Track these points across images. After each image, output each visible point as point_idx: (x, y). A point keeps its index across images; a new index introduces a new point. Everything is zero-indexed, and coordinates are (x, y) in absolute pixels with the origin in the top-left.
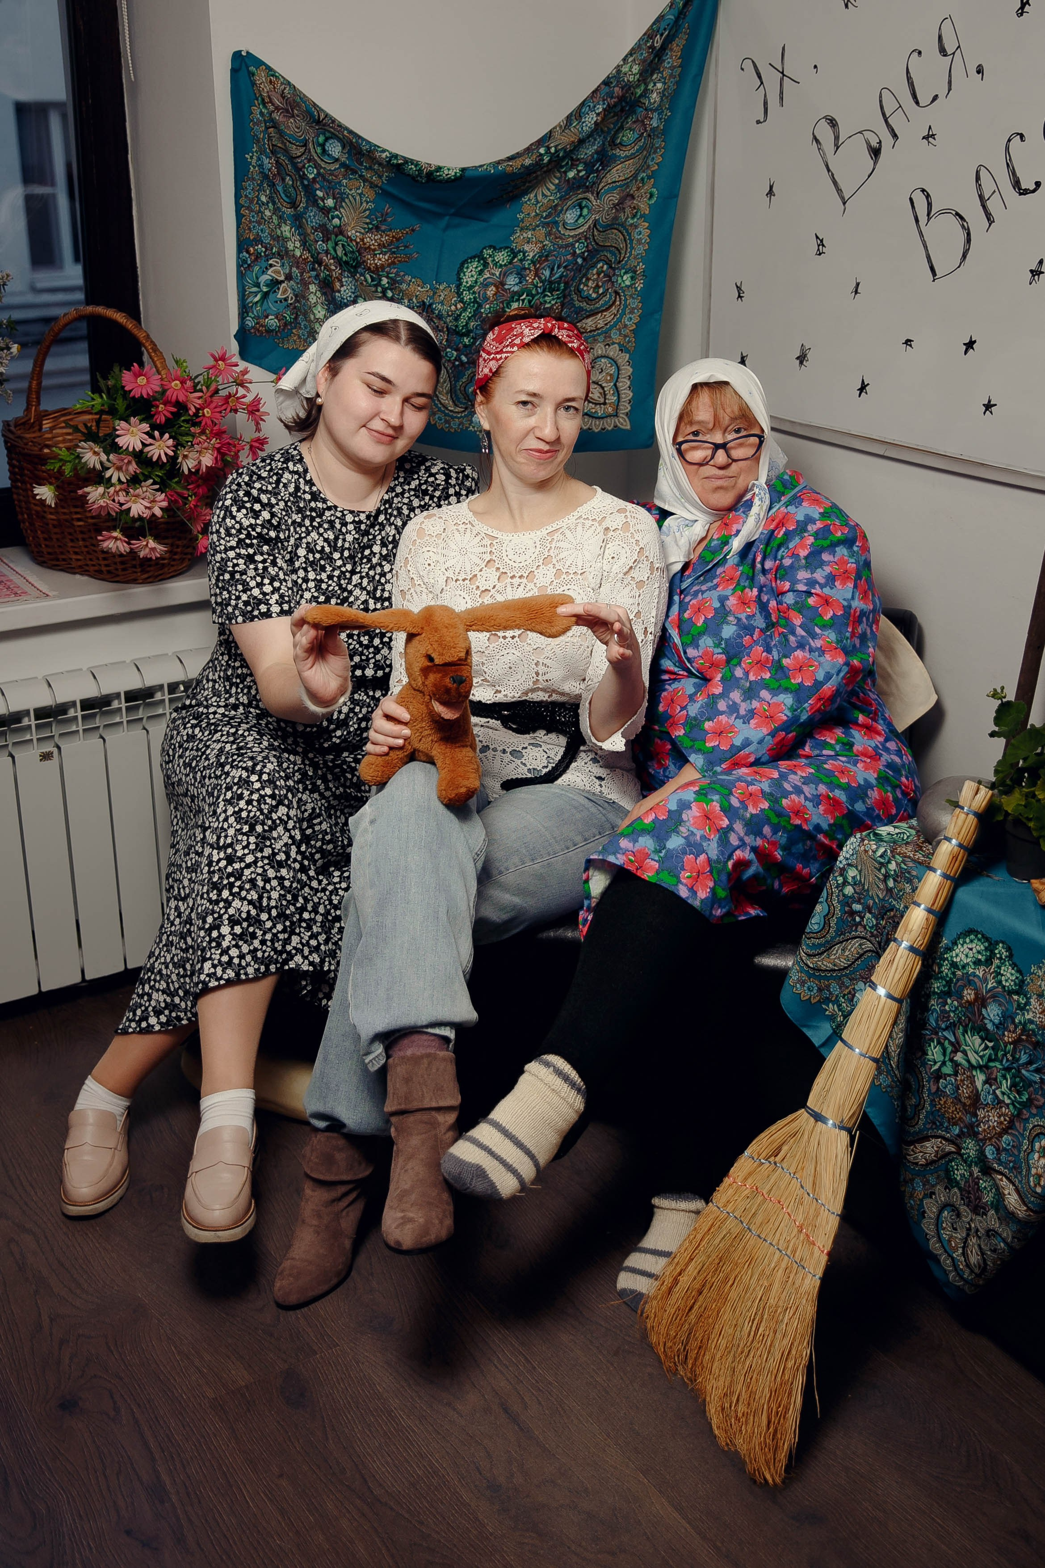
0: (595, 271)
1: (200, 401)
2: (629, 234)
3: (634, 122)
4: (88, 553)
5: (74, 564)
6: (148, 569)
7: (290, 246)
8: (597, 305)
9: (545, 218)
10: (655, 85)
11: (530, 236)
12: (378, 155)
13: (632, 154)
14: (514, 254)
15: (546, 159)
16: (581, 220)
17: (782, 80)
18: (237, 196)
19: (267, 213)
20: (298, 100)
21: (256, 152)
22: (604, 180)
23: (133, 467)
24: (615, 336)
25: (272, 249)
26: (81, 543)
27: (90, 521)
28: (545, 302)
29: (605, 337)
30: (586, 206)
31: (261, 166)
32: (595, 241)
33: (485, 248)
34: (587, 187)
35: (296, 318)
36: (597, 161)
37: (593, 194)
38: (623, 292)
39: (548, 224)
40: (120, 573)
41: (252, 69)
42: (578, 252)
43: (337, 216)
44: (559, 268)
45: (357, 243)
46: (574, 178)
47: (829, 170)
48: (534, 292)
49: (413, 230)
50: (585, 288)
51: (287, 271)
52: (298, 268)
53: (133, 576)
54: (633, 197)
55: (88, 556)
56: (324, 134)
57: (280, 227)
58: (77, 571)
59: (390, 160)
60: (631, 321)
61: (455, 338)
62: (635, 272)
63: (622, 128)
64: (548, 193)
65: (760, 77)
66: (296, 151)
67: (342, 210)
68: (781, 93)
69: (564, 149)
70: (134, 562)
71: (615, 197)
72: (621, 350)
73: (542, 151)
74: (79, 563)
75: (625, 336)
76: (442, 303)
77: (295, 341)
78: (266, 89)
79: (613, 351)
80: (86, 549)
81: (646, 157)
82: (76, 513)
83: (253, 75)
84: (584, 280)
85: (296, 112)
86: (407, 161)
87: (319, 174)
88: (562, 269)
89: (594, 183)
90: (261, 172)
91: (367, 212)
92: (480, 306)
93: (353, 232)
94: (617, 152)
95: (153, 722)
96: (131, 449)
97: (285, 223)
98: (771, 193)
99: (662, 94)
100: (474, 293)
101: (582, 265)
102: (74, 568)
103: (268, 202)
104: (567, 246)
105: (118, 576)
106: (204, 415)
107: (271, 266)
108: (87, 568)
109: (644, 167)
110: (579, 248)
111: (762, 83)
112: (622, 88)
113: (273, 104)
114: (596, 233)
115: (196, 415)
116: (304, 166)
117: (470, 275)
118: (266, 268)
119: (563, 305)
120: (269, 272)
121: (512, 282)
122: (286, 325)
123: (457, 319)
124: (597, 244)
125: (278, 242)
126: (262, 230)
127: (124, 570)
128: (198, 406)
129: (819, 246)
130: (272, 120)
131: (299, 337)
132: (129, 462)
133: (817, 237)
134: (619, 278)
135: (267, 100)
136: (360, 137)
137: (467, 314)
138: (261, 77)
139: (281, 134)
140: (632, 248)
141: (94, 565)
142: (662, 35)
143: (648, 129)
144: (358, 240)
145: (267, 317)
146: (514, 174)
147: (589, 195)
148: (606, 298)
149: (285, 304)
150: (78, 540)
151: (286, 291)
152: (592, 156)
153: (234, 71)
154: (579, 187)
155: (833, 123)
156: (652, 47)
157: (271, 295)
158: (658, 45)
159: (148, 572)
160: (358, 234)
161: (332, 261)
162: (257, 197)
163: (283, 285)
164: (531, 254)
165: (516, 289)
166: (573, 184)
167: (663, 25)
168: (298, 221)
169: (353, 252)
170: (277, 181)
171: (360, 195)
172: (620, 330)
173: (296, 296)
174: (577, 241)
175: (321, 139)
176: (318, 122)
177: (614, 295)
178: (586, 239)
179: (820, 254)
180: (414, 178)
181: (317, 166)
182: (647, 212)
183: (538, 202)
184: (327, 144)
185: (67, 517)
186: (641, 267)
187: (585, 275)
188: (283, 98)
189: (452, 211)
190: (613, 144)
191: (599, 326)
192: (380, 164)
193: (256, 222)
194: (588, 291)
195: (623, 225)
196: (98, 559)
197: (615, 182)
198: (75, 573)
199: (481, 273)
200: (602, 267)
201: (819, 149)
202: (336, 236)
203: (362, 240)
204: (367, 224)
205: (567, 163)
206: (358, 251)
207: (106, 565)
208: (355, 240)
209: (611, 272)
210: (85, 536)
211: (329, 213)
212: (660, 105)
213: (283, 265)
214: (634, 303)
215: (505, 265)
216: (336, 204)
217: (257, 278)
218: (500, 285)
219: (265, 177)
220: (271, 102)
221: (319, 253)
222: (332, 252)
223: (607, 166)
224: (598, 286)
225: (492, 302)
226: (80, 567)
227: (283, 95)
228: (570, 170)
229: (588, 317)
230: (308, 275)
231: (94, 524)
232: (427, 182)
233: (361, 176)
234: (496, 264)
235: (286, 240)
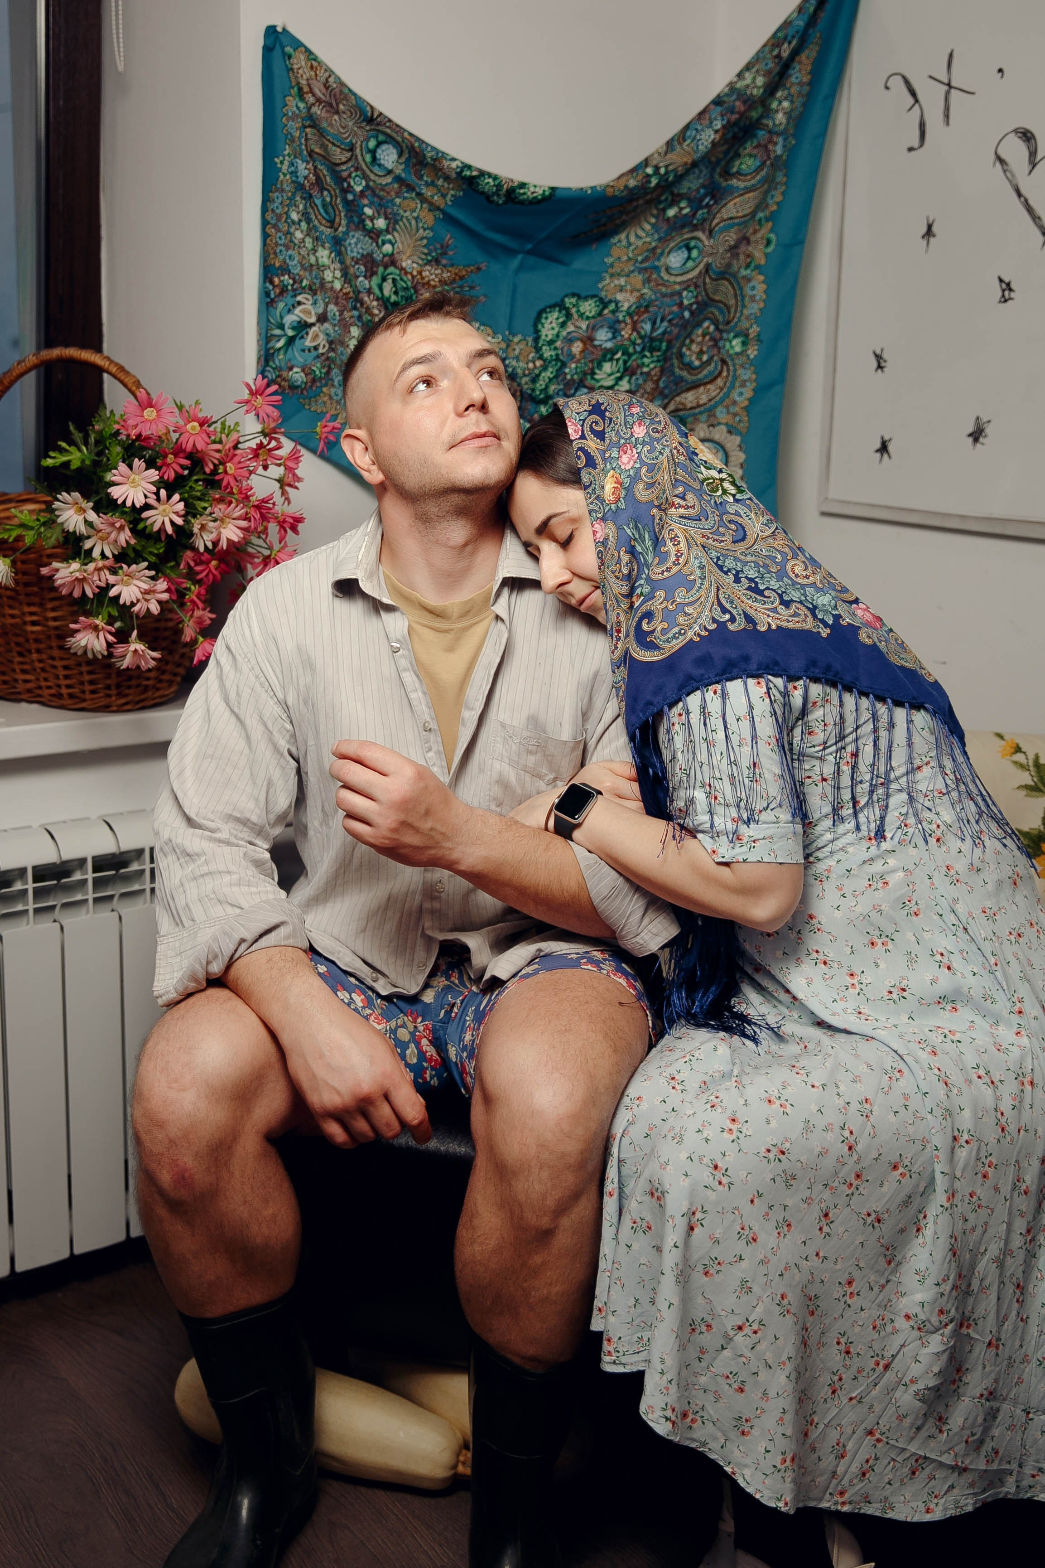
0: (700, 331)
1: (217, 455)
2: (741, 289)
3: (756, 147)
4: (43, 670)
5: (21, 687)
6: (127, 691)
7: (328, 276)
8: (700, 376)
9: (642, 262)
10: (780, 103)
11: (623, 283)
12: (446, 163)
13: (753, 185)
14: (604, 303)
15: (654, 181)
16: (690, 264)
17: (947, 94)
18: (264, 210)
19: (299, 235)
20: (347, 91)
21: (289, 155)
22: (718, 215)
23: (125, 537)
24: (721, 414)
25: (301, 281)
26: (35, 656)
27: (53, 624)
28: (643, 364)
29: (709, 416)
30: (695, 247)
31: (294, 173)
32: (705, 290)
33: (566, 296)
34: (695, 225)
35: (328, 373)
36: (705, 196)
37: (704, 232)
38: (732, 360)
39: (645, 269)
40: (88, 696)
41: (288, 49)
42: (686, 302)
43: (390, 242)
44: (662, 320)
45: (413, 277)
46: (675, 216)
47: (1020, 195)
48: (631, 350)
49: (479, 269)
50: (688, 353)
51: (321, 310)
52: (336, 304)
53: (104, 702)
54: (748, 242)
55: (44, 675)
56: (376, 137)
57: (316, 251)
58: (24, 697)
59: (462, 171)
60: (742, 396)
61: (530, 406)
62: (747, 335)
63: (738, 155)
64: (642, 234)
65: (913, 93)
66: (339, 155)
67: (396, 234)
68: (947, 109)
69: (675, 170)
70: (108, 682)
71: (732, 237)
72: (730, 432)
73: (649, 170)
74: (29, 686)
75: (735, 415)
76: (517, 358)
77: (325, 403)
78: (304, 74)
79: (720, 433)
80: (41, 665)
81: (766, 193)
82: (32, 614)
83: (290, 57)
84: (687, 341)
85: (341, 107)
86: (482, 173)
87: (367, 186)
88: (665, 324)
89: (704, 220)
90: (293, 182)
91: (425, 242)
92: (564, 365)
93: (409, 262)
94: (734, 182)
95: (127, 902)
96: (129, 503)
97: (323, 247)
98: (929, 233)
99: (788, 114)
100: (556, 348)
101: (688, 321)
102: (19, 693)
103: (300, 221)
104: (672, 295)
105: (84, 700)
106: (225, 472)
107: (299, 303)
108: (39, 692)
109: (761, 205)
110: (687, 299)
111: (917, 101)
112: (745, 102)
113: (314, 95)
114: (708, 280)
115: (215, 472)
116: (350, 176)
117: (550, 327)
118: (293, 306)
119: (662, 370)
120: (297, 311)
121: (603, 336)
122: (314, 381)
123: (534, 380)
124: (707, 295)
125: (310, 273)
126: (290, 257)
127: (93, 692)
128: (216, 462)
129: (1003, 291)
130: (310, 117)
131: (331, 398)
132: (122, 528)
133: (1001, 280)
134: (727, 344)
135: (306, 89)
136: (423, 142)
137: (548, 374)
138: (299, 61)
139: (321, 133)
140: (744, 306)
141: (49, 687)
142: (790, 43)
143: (772, 156)
144: (415, 273)
145: (291, 369)
146: (614, 197)
147: (700, 234)
148: (711, 368)
149: (314, 353)
150: (30, 651)
151: (317, 337)
152: (698, 190)
153: (267, 50)
154: (683, 226)
155: (1027, 136)
156: (778, 56)
157: (298, 342)
158: (785, 55)
159: (126, 696)
160: (415, 265)
161: (375, 303)
162: (286, 213)
163: (314, 329)
164: (626, 305)
165: (609, 345)
166: (675, 223)
167: (791, 31)
168: (337, 245)
169: (406, 289)
170: (315, 193)
171: (416, 219)
172: (727, 407)
173: (331, 343)
174: (685, 289)
175: (372, 144)
176: (370, 120)
177: (720, 364)
178: (696, 286)
179: (1006, 301)
180: (488, 197)
181: (365, 177)
182: (763, 262)
183: (630, 244)
184: (379, 151)
185: (18, 620)
186: (754, 330)
187: (689, 335)
188: (327, 88)
189: (529, 246)
190: (727, 174)
191: (701, 402)
192: (447, 178)
193: (284, 245)
194: (691, 356)
195: (735, 275)
196: (57, 677)
197: (731, 218)
198: (19, 701)
199: (563, 325)
200: (708, 328)
201: (1005, 171)
202: (386, 268)
203: (420, 273)
204: (426, 254)
205: (666, 199)
206: (414, 287)
207: (68, 686)
208: (411, 273)
209: (717, 335)
210: (42, 646)
211: (378, 237)
212: (786, 129)
213: (315, 303)
214: (746, 374)
215: (593, 317)
216: (388, 225)
217: (282, 318)
218: (588, 340)
219: (300, 187)
220: (311, 91)
221: (359, 292)
222: (377, 291)
223: (721, 199)
224: (701, 352)
225: (578, 361)
226: (29, 691)
227: (326, 85)
228: (670, 206)
229: (688, 390)
230: (350, 314)
231: (56, 628)
232: (505, 203)
233: (419, 194)
234: (581, 315)
235: (321, 268)
